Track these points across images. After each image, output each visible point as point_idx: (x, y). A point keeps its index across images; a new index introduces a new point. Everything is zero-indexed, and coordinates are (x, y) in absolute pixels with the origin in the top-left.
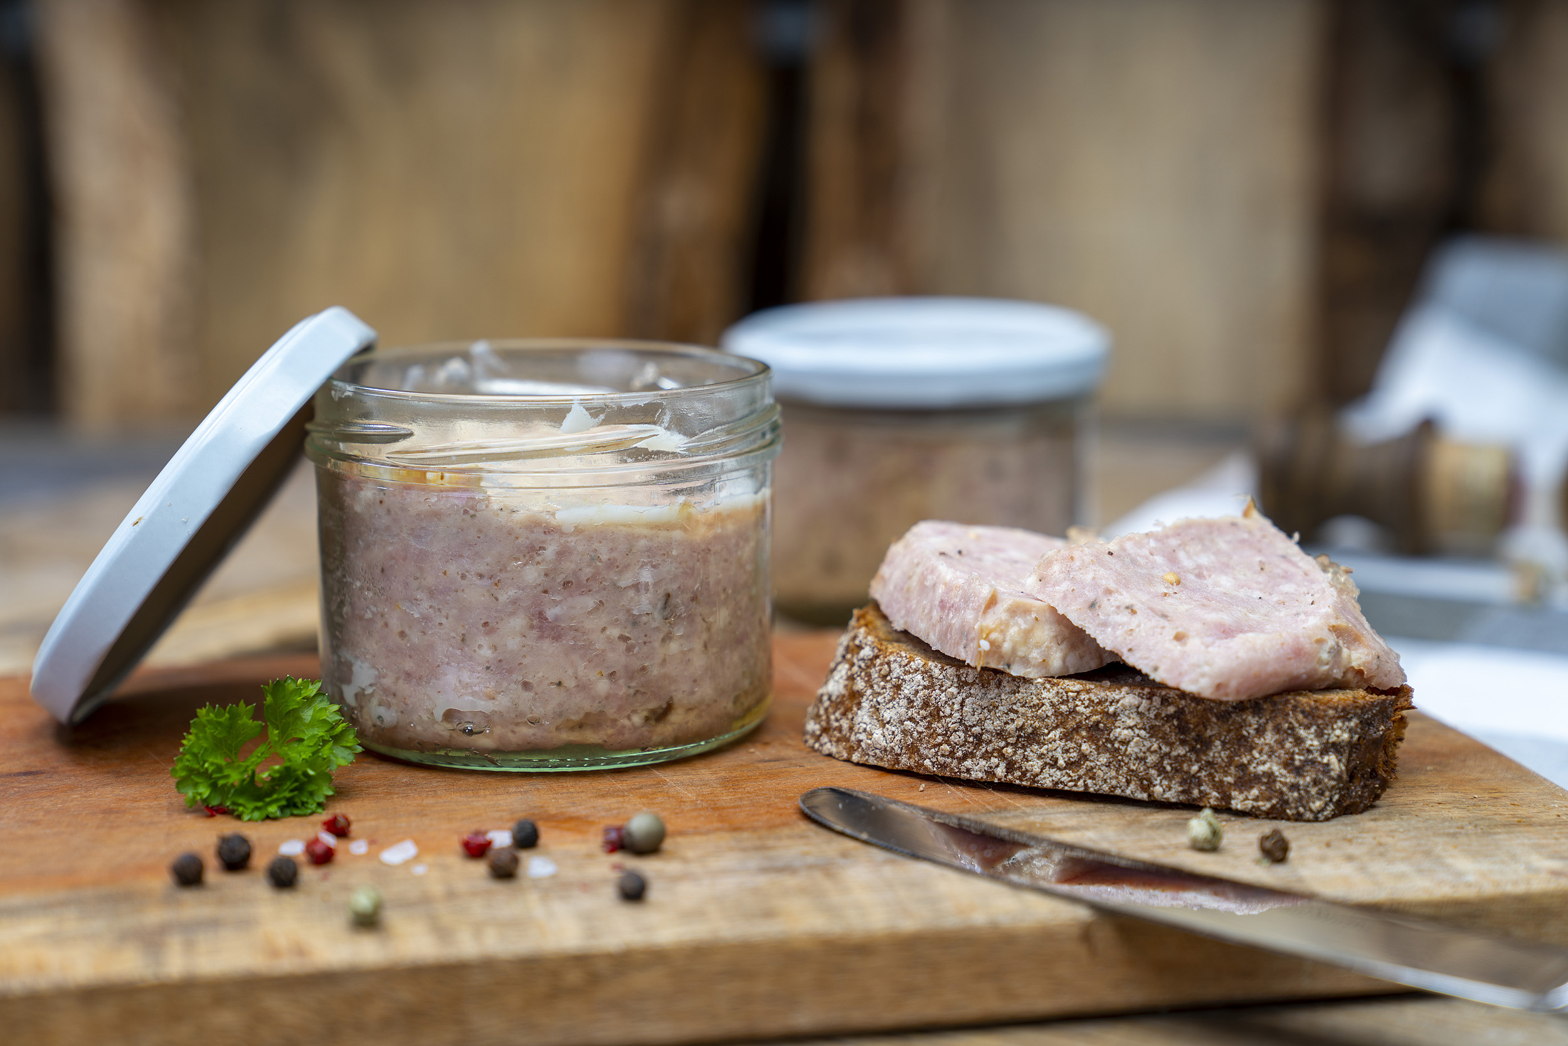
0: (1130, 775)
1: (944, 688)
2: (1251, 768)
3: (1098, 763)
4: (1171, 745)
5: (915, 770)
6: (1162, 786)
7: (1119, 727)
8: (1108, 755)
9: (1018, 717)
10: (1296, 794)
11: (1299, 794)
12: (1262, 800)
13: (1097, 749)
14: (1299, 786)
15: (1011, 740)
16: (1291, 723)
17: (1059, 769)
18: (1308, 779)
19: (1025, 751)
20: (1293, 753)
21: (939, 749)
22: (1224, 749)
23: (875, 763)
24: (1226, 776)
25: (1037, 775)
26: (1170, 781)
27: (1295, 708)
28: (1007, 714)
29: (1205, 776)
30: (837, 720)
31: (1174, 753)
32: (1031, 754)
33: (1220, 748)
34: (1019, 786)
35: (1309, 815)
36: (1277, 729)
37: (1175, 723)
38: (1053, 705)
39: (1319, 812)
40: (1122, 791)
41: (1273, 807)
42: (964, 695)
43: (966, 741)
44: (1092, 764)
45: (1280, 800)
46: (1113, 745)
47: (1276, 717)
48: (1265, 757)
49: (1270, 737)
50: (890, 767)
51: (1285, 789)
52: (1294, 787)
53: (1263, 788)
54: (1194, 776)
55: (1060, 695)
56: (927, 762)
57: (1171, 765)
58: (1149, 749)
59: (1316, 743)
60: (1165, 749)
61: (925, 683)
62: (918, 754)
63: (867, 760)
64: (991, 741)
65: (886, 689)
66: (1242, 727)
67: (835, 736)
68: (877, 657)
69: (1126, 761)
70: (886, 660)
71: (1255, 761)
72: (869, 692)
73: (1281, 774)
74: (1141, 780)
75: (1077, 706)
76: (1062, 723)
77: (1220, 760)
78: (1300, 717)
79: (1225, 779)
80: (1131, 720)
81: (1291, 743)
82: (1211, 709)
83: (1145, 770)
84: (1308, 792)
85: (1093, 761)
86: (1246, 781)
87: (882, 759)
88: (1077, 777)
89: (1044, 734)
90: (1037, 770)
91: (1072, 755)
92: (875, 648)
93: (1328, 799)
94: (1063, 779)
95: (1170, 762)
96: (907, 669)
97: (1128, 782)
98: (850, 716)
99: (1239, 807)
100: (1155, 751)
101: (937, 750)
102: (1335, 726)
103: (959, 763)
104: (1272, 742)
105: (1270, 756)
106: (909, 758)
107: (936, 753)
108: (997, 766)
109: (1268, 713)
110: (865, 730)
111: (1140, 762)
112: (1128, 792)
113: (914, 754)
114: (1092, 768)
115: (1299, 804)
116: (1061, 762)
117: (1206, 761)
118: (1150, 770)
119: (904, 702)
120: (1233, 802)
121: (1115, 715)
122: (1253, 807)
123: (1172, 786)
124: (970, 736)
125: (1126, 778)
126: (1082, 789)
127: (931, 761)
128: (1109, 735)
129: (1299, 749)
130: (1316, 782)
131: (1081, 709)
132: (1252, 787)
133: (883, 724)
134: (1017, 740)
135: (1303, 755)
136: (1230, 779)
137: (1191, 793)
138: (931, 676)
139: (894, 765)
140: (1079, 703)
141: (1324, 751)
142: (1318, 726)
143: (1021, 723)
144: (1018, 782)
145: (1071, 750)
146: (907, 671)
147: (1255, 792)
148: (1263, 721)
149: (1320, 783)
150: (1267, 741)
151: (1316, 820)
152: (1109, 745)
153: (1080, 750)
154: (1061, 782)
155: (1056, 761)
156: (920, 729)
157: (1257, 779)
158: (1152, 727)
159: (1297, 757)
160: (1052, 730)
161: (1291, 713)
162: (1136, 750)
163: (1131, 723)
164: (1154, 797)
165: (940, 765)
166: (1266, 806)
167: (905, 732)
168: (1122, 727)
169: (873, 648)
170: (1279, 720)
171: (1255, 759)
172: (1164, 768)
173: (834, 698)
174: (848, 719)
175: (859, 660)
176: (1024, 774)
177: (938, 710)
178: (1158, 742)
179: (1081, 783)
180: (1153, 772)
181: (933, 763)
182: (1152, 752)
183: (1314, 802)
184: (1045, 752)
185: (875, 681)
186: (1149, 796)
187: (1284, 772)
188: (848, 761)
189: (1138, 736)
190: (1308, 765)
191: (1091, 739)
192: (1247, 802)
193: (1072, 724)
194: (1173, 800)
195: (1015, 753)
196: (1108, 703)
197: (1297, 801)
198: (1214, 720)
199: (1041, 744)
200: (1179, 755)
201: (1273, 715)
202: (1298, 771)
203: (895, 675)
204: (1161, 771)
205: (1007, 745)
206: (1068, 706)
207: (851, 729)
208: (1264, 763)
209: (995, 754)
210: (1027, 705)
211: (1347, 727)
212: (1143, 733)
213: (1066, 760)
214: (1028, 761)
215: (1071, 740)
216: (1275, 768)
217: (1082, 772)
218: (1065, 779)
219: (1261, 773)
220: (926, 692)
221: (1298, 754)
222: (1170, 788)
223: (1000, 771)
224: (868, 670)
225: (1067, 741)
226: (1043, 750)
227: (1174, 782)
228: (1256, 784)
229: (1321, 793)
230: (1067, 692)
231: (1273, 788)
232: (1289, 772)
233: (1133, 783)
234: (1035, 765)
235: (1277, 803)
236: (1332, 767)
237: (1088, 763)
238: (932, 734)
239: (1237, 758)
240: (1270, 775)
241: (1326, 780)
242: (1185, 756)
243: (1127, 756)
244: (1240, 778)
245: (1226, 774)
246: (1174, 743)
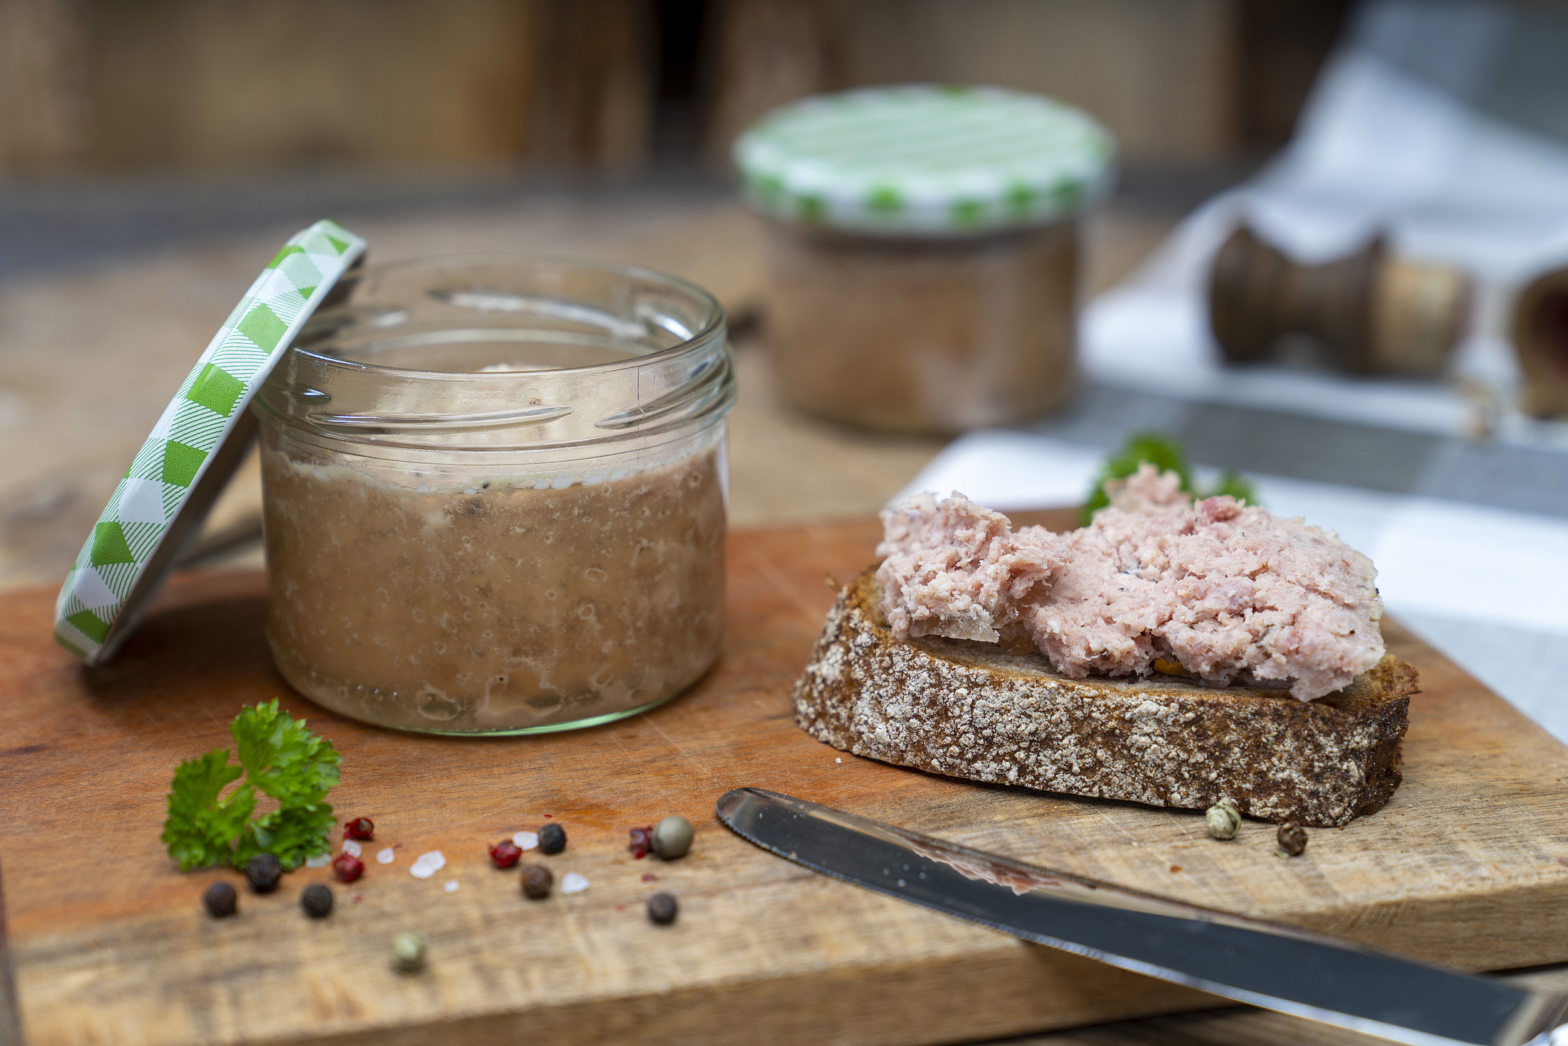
0: (1146, 782)
1: (952, 688)
2: (1270, 775)
3: (1114, 769)
4: (1189, 752)
5: (921, 768)
6: (1180, 793)
7: (1136, 734)
8: (1124, 761)
9: (1031, 722)
10: (1315, 801)
11: (1319, 801)
12: (1281, 808)
13: (1113, 755)
14: (1319, 792)
15: (1023, 745)
16: (1310, 730)
17: (1073, 774)
18: (1328, 786)
19: (1038, 755)
20: (1312, 760)
21: (947, 750)
22: (1242, 756)
23: (878, 757)
24: (1244, 783)
25: (1051, 780)
26: (1188, 787)
27: (1314, 715)
28: (1019, 717)
29: (1223, 783)
30: (833, 707)
31: (1192, 761)
32: (1044, 759)
33: (1239, 755)
34: (1031, 789)
35: (1328, 821)
36: (1297, 736)
37: (1194, 729)
38: (1067, 710)
39: (1338, 818)
40: (1138, 797)
41: (1292, 813)
42: (975, 696)
43: (976, 743)
44: (1107, 770)
45: (1299, 806)
46: (1129, 751)
47: (1295, 724)
48: (1284, 764)
49: (1289, 744)
50: (894, 763)
51: (1304, 796)
52: (1314, 794)
53: (1282, 795)
54: (1212, 783)
55: (1075, 701)
56: (935, 762)
57: (1189, 772)
58: (1166, 756)
59: (1335, 750)
60: (1184, 756)
61: (931, 681)
62: (925, 753)
63: (869, 754)
64: (1002, 745)
65: (888, 682)
66: (1261, 734)
67: (832, 724)
68: (876, 645)
69: (1143, 768)
70: (887, 651)
71: (1275, 769)
72: (869, 683)
73: (1300, 781)
74: (1157, 787)
75: (1092, 711)
76: (1076, 728)
77: (1239, 766)
78: (1320, 723)
79: (1244, 786)
80: (1148, 727)
81: (1310, 750)
82: (1231, 716)
83: (1162, 777)
84: (1327, 799)
85: (1108, 768)
86: (1264, 787)
87: (885, 754)
88: (1091, 783)
89: (1058, 739)
90: (1050, 775)
91: (1087, 761)
92: (874, 636)
93: (1347, 804)
94: (1077, 785)
95: (1188, 769)
96: (911, 664)
97: (1144, 789)
98: (849, 705)
99: (1258, 814)
100: (1173, 759)
101: (945, 750)
102: (1355, 733)
103: (969, 765)
104: (1291, 749)
105: (1289, 764)
106: (915, 756)
107: (945, 753)
108: (1009, 770)
109: (1287, 720)
110: (866, 723)
111: (1157, 769)
112: (1144, 798)
113: (920, 752)
114: (1108, 774)
115: (1318, 811)
116: (1076, 768)
117: (1224, 768)
118: (1168, 776)
119: (908, 699)
120: (1251, 809)
121: (1131, 721)
122: (1272, 813)
123: (1190, 792)
124: (980, 738)
125: (1142, 784)
126: (1097, 795)
127: (939, 761)
128: (1125, 741)
129: (1318, 756)
130: (1335, 789)
131: (1096, 715)
132: (1271, 795)
133: (887, 719)
134: (1030, 744)
135: (1323, 762)
136: (1248, 786)
137: (1209, 799)
138: (938, 675)
139: (899, 761)
140: (1095, 709)
141: (1343, 758)
142: (1338, 733)
143: (1033, 729)
144: (1030, 786)
145: (1086, 756)
146: (911, 666)
147: (1274, 799)
148: (1282, 727)
149: (1340, 790)
150: (1286, 749)
151: (1335, 825)
152: (1125, 752)
153: (1095, 756)
154: (1075, 788)
155: (1071, 766)
156: (927, 728)
157: (1276, 786)
158: (1170, 734)
159: (1316, 764)
160: (1066, 736)
161: (1310, 719)
162: (1154, 757)
163: (1147, 729)
164: (1171, 803)
165: (949, 765)
166: (1284, 812)
167: (909, 729)
168: (1139, 733)
169: (872, 635)
170: (1298, 727)
171: (1275, 766)
172: (1183, 775)
173: (829, 682)
174: (846, 707)
175: (855, 646)
176: (1037, 778)
177: (947, 710)
178: (1175, 749)
179: (1096, 789)
180: (1171, 779)
181: (941, 763)
182: (1169, 759)
183: (1333, 809)
184: (1060, 758)
185: (876, 672)
186: (1166, 802)
187: (1304, 779)
188: (848, 751)
189: (1155, 742)
190: (1328, 771)
191: (1106, 745)
192: (1266, 809)
193: (1087, 730)
194: (1190, 807)
195: (1028, 757)
196: (1123, 709)
197: (1316, 808)
198: (1233, 726)
199: (1055, 749)
200: (1197, 762)
201: (1293, 721)
202: (1318, 778)
203: (898, 669)
204: (1179, 778)
205: (1020, 749)
206: (1083, 712)
207: (850, 718)
208: (1283, 770)
209: (1007, 758)
210: (1041, 710)
211: (1367, 733)
212: (1160, 740)
213: (1081, 765)
214: (1040, 766)
215: (1086, 745)
216: (1294, 775)
217: (1097, 778)
218: (1080, 784)
219: (1280, 780)
220: (933, 690)
221: (1317, 761)
222: (1188, 795)
223: (1012, 775)
224: (867, 658)
225: (1082, 747)
226: (1057, 756)
227: (1191, 789)
228: (1275, 791)
229: (1340, 800)
230: (1082, 698)
231: (1293, 795)
232: (1308, 780)
233: (1150, 789)
234: (1049, 770)
235: (1297, 810)
236: (1351, 773)
237: (1103, 769)
238: (940, 733)
239: (1255, 765)
240: (1289, 782)
241: (1346, 787)
242: (1203, 763)
243: (1144, 763)
244: (1258, 784)
245: (1245, 780)
246: (1192, 750)
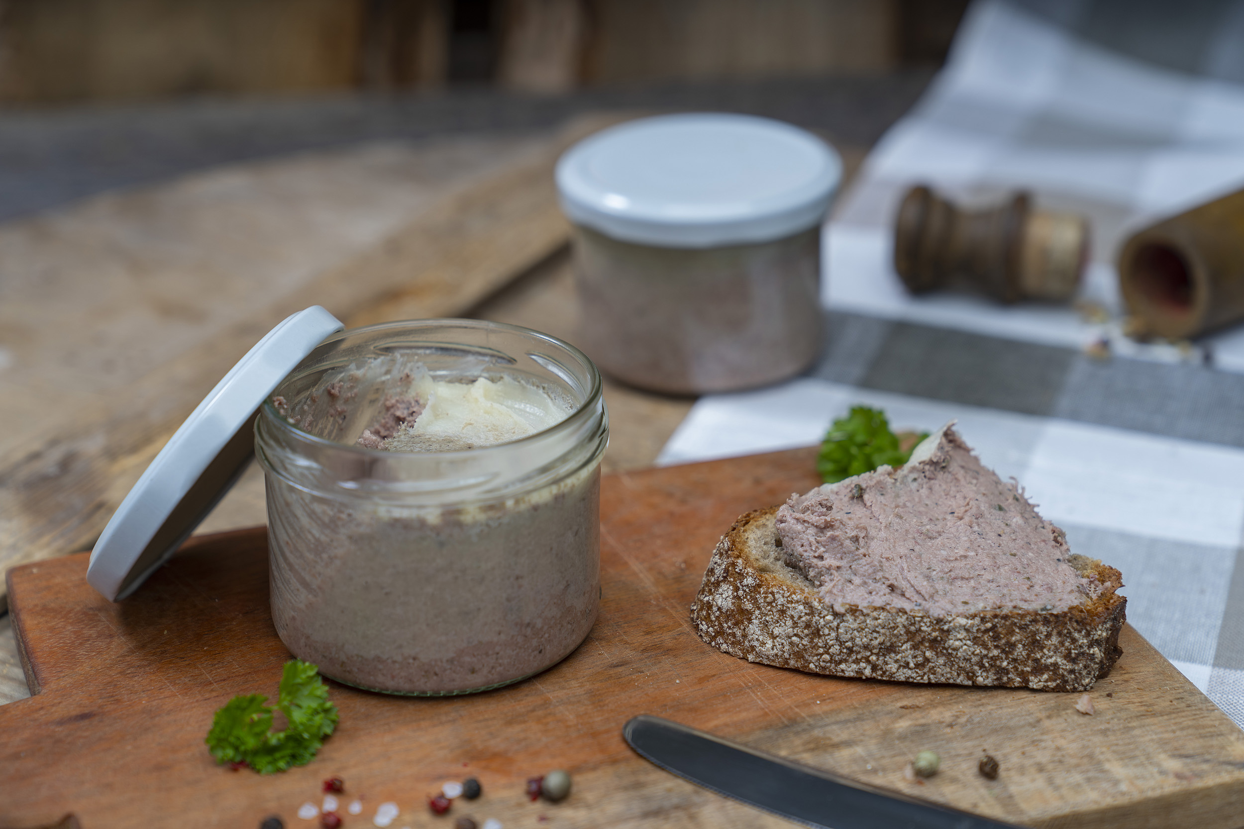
0: (960, 670)
1: (822, 615)
2: (1043, 661)
3: (938, 664)
4: (988, 649)
5: (801, 669)
6: (982, 677)
7: (952, 639)
8: (944, 658)
9: (880, 636)
10: (1073, 676)
11: (1075, 675)
12: (1050, 682)
13: (937, 654)
14: (1075, 670)
15: (874, 651)
16: (1069, 629)
17: (910, 669)
18: (1081, 665)
19: (885, 658)
20: (1070, 649)
21: (821, 657)
22: (1024, 650)
23: (768, 663)
24: (1025, 667)
25: (894, 673)
26: (988, 672)
27: (1071, 619)
28: (871, 633)
29: (1011, 668)
30: (729, 628)
31: (991, 655)
32: (890, 660)
33: (1021, 649)
34: (880, 680)
35: (1081, 688)
36: (1059, 634)
37: (991, 634)
38: (904, 626)
39: (1087, 685)
40: (954, 681)
41: (1058, 685)
42: (839, 621)
43: (841, 652)
44: (933, 665)
45: (1062, 680)
46: (947, 651)
47: (1058, 626)
48: (1052, 653)
49: (1055, 640)
50: (781, 666)
51: (1065, 673)
52: (1072, 671)
53: (1051, 673)
54: (1004, 669)
55: (909, 620)
56: (812, 666)
57: (988, 662)
58: (973, 653)
59: (1085, 641)
60: (984, 652)
61: (806, 611)
62: (804, 659)
63: (761, 660)
64: (859, 652)
65: (772, 612)
66: (1036, 634)
67: (730, 640)
68: (759, 586)
69: (957, 661)
70: (770, 590)
71: (1046, 656)
72: (757, 612)
73: (1063, 663)
74: (967, 673)
75: (922, 626)
76: (911, 638)
77: (1021, 657)
78: (1075, 625)
79: (1025, 669)
80: (960, 635)
81: (1069, 642)
82: (1016, 623)
83: (970, 667)
84: (1080, 674)
85: (934, 663)
86: (1039, 669)
87: (773, 661)
88: (922, 674)
89: (899, 646)
90: (894, 670)
91: (919, 659)
92: (757, 579)
93: (1093, 676)
94: (913, 675)
95: (987, 660)
96: (789, 599)
97: (959, 675)
98: (742, 627)
99: (1035, 687)
100: (977, 655)
101: (819, 657)
102: (1098, 629)
103: (836, 666)
104: (1056, 643)
105: (1055, 652)
106: (797, 661)
107: (819, 659)
108: (865, 668)
109: (1053, 623)
110: (758, 640)
111: (967, 662)
112: (958, 681)
113: (800, 658)
114: (933, 667)
115: (1075, 682)
116: (912, 665)
117: (1012, 658)
118: (974, 666)
119: (789, 623)
120: (1030, 684)
121: (948, 631)
122: (1044, 686)
123: (989, 676)
124: (844, 648)
125: (957, 672)
126: (926, 682)
127: (815, 665)
128: (944, 644)
129: (1074, 646)
130: (1085, 667)
131: (924, 628)
132: (1043, 674)
133: (773, 637)
134: (880, 651)
135: (1077, 650)
136: (1029, 669)
137: (1002, 679)
138: (811, 607)
139: (784, 665)
140: (922, 624)
141: (1090, 646)
142: (1087, 630)
143: (882, 641)
144: (879, 678)
145: (919, 656)
146: (789, 601)
147: (1045, 676)
148: (1050, 629)
149: (1088, 667)
150: (1053, 643)
151: (1085, 690)
152: (945, 651)
153: (924, 655)
154: (912, 678)
155: (908, 664)
156: (805, 643)
157: (1046, 668)
158: (975, 638)
159: (1073, 651)
160: (904, 643)
161: (1068, 622)
162: (964, 654)
163: (959, 636)
164: (976, 683)
165: (822, 668)
166: (1052, 685)
167: (791, 643)
168: (954, 639)
169: (755, 579)
170: (1060, 628)
171: (1045, 655)
172: (984, 665)
173: (724, 611)
174: (740, 629)
175: (743, 586)
176: (884, 673)
177: (818, 630)
178: (979, 648)
179: (926, 677)
180: (976, 668)
181: (816, 667)
182: (975, 655)
183: (1084, 680)
184: (900, 658)
185: (762, 604)
186: (973, 682)
187: (1065, 662)
188: (745, 659)
189: (965, 644)
190: (1080, 656)
191: (931, 648)
192: (1040, 683)
193: (918, 638)
194: (989, 685)
195: (878, 659)
196: (942, 623)
197: (1073, 680)
198: (1017, 630)
199: (897, 653)
200: (994, 656)
201: (1057, 624)
202: (1074, 661)
203: (779, 603)
204: (982, 666)
205: (872, 654)
206: (915, 627)
207: (745, 636)
208: (1051, 657)
209: (864, 661)
210: (886, 627)
211: (1105, 628)
212: (969, 642)
213: (915, 662)
214: (887, 664)
215: (918, 649)
216: (1059, 660)
217: (926, 670)
218: (914, 675)
219: (1049, 664)
220: (808, 617)
221: (1073, 649)
222: (988, 677)
223: (868, 672)
224: (753, 594)
225: (915, 650)
226: (898, 657)
227: (990, 673)
228: (1046, 671)
229: (1089, 673)
230: (914, 618)
231: (1058, 673)
232: (1068, 662)
233: (962, 675)
234: (893, 667)
235: (1061, 682)
236: (1096, 656)
237: (930, 664)
238: (814, 646)
239: (1032, 655)
240: (1055, 665)
241: (1092, 665)
242: (998, 656)
243: (957, 658)
244: (1034, 667)
245: (1025, 665)
246: (990, 648)
